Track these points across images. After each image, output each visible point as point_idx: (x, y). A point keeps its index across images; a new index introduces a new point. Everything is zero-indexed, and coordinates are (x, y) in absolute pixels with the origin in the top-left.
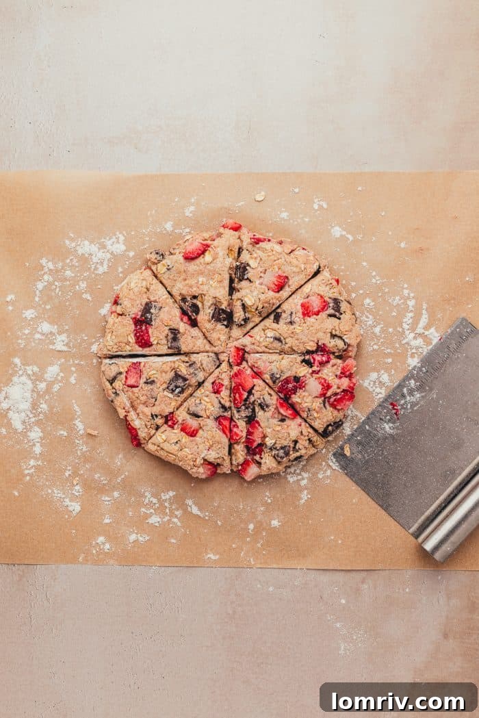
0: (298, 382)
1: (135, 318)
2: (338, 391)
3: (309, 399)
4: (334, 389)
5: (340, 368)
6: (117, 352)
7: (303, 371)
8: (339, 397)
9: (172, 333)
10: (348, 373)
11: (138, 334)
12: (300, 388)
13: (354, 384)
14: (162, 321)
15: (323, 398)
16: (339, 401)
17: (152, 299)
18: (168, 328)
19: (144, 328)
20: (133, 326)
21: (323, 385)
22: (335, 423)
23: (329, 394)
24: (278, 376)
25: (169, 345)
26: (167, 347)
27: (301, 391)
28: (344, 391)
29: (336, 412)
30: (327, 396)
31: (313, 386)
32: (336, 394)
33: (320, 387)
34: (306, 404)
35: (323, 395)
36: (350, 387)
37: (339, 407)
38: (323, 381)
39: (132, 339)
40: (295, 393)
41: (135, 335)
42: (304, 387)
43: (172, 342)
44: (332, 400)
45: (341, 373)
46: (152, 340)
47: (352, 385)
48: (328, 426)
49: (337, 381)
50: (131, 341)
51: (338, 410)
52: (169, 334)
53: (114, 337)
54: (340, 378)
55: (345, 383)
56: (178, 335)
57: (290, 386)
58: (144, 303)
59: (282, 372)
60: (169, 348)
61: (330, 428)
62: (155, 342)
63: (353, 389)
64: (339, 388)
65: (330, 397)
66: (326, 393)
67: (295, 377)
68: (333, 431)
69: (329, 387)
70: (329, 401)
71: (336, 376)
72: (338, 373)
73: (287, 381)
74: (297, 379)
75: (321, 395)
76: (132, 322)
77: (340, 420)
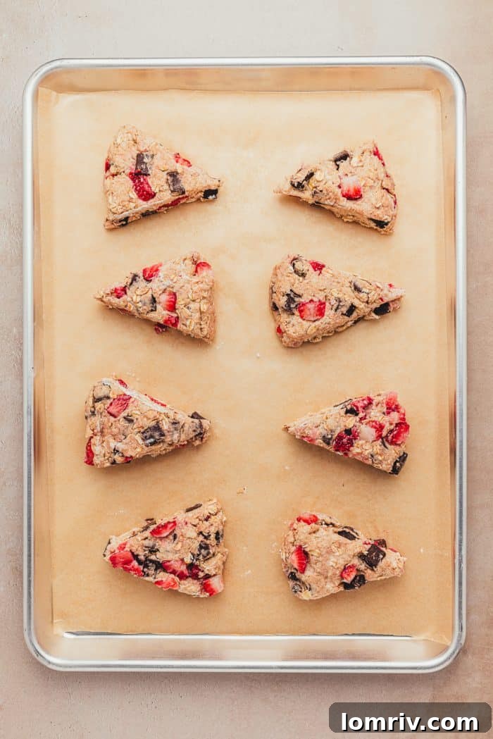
0: (351, 434)
1: (131, 174)
2: (392, 427)
3: (367, 446)
4: (387, 427)
5: (384, 405)
6: (122, 213)
7: (351, 421)
8: (395, 432)
9: (170, 176)
10: (393, 407)
11: (138, 188)
12: (355, 439)
13: (404, 415)
14: (157, 167)
15: (381, 440)
16: (397, 436)
17: (142, 149)
18: (166, 172)
19: (142, 180)
20: (131, 182)
21: (375, 428)
22: (400, 458)
23: (384, 433)
24: (330, 436)
25: (172, 189)
26: (170, 192)
27: (357, 441)
28: (397, 425)
29: (398, 448)
30: (383, 436)
31: (367, 432)
32: (391, 431)
33: (374, 430)
34: (368, 451)
35: (380, 436)
36: (401, 419)
37: (399, 442)
38: (374, 424)
39: (134, 195)
40: (352, 446)
41: (136, 189)
42: (358, 436)
43: (174, 185)
44: (390, 438)
45: (387, 408)
46: (153, 189)
47: (402, 416)
48: (395, 463)
49: (387, 418)
50: (133, 197)
51: (399, 445)
52: (169, 178)
53: (115, 198)
54: (389, 413)
55: (395, 417)
56: (178, 176)
57: (345, 440)
58: (135, 156)
59: (332, 431)
60: (172, 192)
61: (398, 464)
62: (157, 191)
63: (404, 419)
64: (391, 424)
65: (387, 436)
66: (381, 435)
67: (346, 431)
68: (401, 465)
69: (381, 427)
70: (387, 441)
71: (384, 413)
72: (385, 410)
73: (340, 437)
74: (348, 432)
75: (377, 437)
76: (128, 178)
77: (404, 453)
